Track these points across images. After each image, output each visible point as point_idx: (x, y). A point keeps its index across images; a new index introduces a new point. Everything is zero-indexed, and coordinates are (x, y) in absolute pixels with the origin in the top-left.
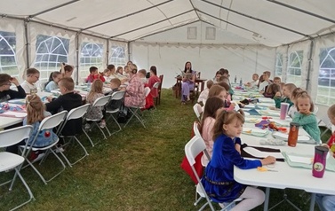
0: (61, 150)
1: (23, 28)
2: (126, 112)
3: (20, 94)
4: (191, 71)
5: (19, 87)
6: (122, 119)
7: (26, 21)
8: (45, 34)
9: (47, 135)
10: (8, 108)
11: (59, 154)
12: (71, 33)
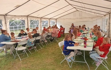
0: (35, 47)
1: (27, 19)
2: (52, 38)
3: (26, 34)
4: (74, 26)
5: (25, 33)
6: (51, 40)
7: (28, 16)
8: (32, 19)
9: (32, 43)
10: (23, 37)
11: (35, 48)
12: (39, 18)
